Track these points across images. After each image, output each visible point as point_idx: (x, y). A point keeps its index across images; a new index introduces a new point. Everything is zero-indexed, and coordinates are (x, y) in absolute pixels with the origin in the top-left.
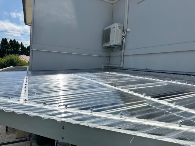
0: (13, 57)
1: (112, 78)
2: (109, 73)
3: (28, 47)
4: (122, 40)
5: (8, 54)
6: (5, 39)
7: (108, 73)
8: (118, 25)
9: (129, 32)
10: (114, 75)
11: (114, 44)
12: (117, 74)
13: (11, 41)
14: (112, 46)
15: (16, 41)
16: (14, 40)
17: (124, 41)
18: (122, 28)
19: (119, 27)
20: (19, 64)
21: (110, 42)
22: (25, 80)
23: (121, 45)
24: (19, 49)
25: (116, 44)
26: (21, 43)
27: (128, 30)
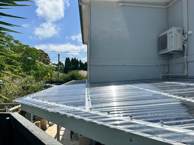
0: (74, 72)
1: (177, 88)
2: (170, 82)
3: (85, 63)
4: (183, 44)
5: (70, 71)
6: (68, 58)
7: (168, 82)
8: (176, 29)
9: (191, 34)
10: (178, 84)
11: (174, 50)
12: (181, 83)
13: (72, 59)
14: (170, 52)
15: (76, 59)
16: (75, 59)
17: (186, 45)
18: (181, 32)
19: (177, 30)
20: (79, 78)
21: (168, 49)
22: (86, 91)
23: (182, 50)
24: (78, 66)
25: (176, 50)
26: (80, 60)
27: (189, 32)
